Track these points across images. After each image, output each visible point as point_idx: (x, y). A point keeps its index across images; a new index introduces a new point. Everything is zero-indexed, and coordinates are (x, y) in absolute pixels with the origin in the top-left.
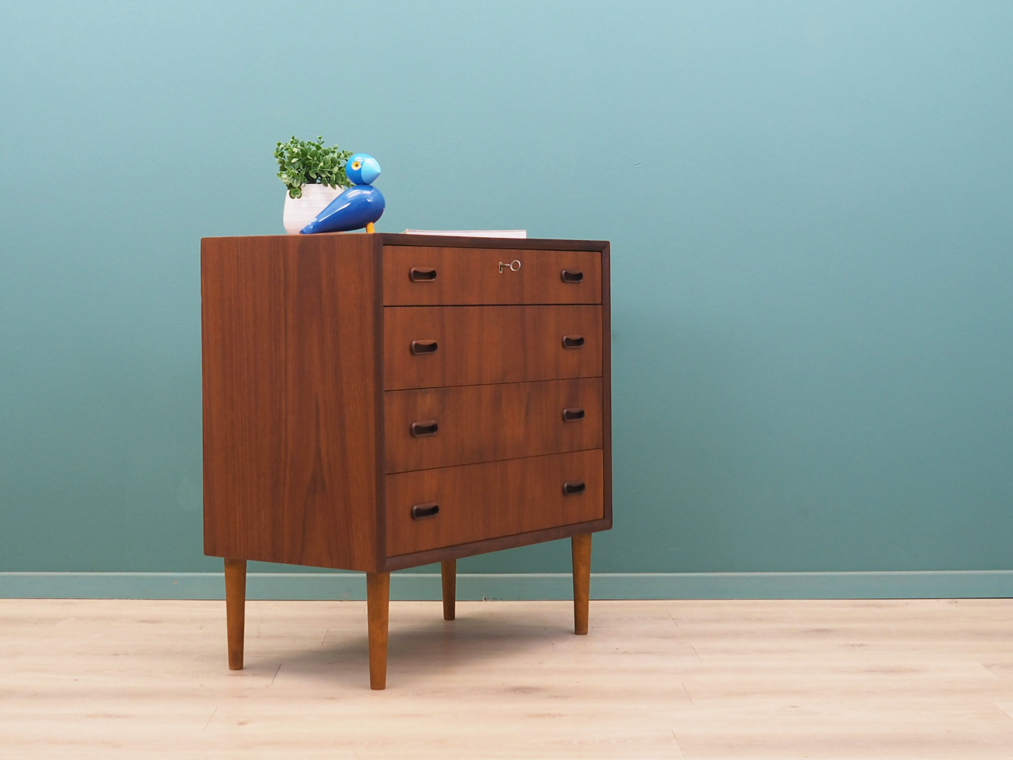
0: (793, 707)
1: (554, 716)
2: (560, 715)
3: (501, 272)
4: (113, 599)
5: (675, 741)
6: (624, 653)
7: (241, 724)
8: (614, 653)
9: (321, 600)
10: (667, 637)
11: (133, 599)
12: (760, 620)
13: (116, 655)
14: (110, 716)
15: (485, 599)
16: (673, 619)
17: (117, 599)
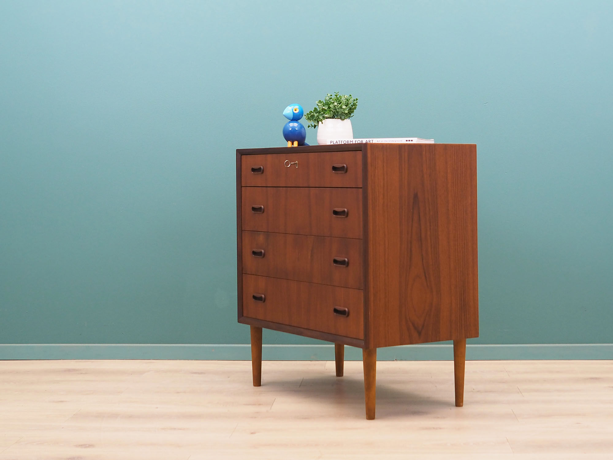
0: (578, 423)
1: (436, 429)
2: (440, 428)
4: (177, 360)
5: (508, 443)
6: (478, 391)
7: (252, 433)
8: (472, 391)
9: (299, 361)
10: (503, 382)
11: (188, 360)
13: (178, 393)
14: (175, 429)
15: (396, 360)
16: (507, 371)
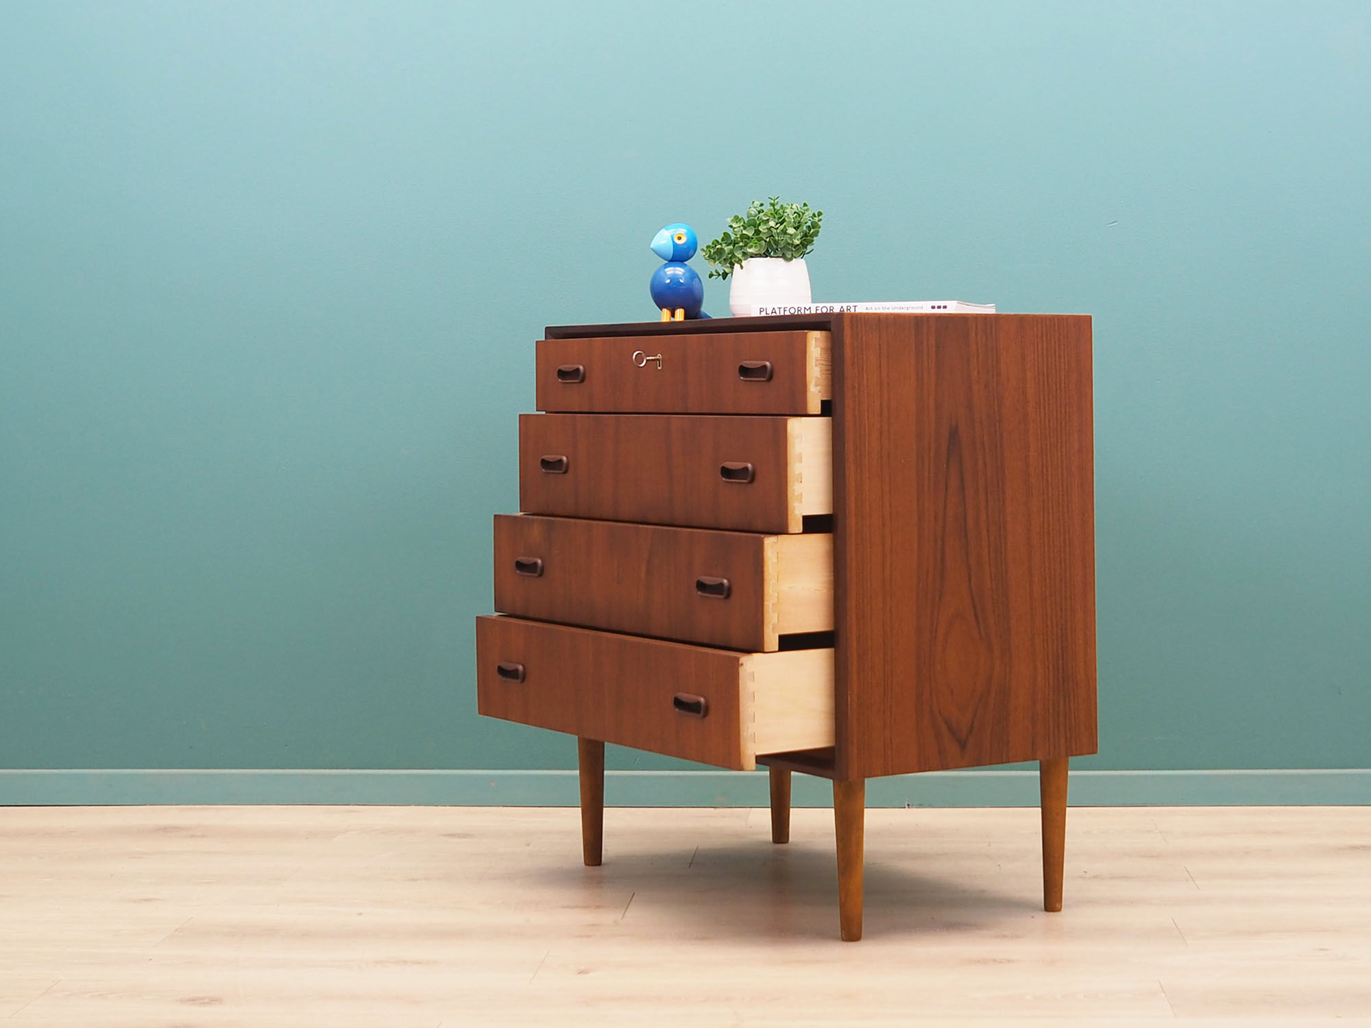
0: (1321, 950)
1: (1001, 962)
2: (1009, 961)
3: (659, 368)
4: (410, 805)
5: (1164, 995)
6: (1095, 877)
7: (581, 972)
8: (1081, 877)
9: (688, 807)
10: (1152, 856)
11: (436, 806)
12: (1278, 833)
13: (413, 880)
14: (405, 962)
15: (909, 805)
16: (1160, 832)
17: (415, 805)
